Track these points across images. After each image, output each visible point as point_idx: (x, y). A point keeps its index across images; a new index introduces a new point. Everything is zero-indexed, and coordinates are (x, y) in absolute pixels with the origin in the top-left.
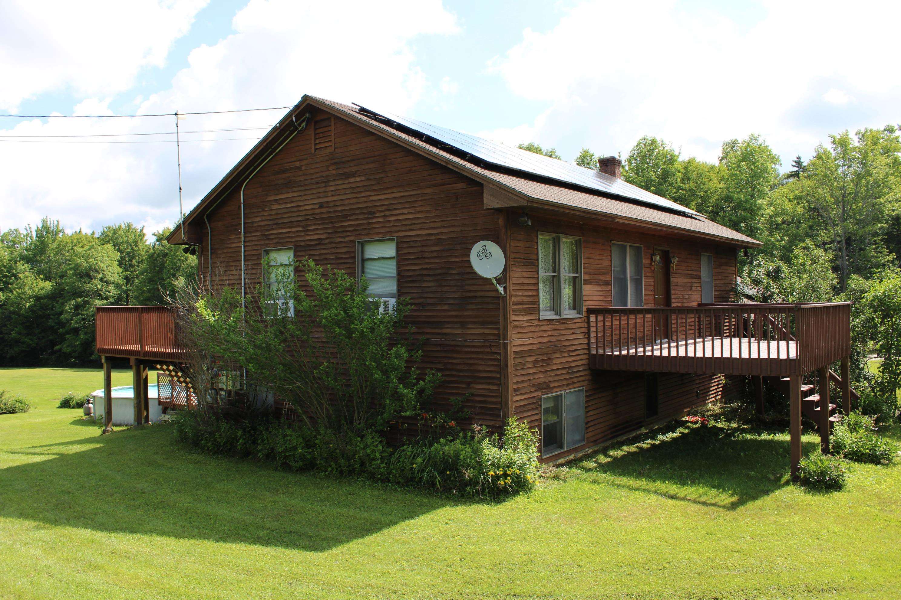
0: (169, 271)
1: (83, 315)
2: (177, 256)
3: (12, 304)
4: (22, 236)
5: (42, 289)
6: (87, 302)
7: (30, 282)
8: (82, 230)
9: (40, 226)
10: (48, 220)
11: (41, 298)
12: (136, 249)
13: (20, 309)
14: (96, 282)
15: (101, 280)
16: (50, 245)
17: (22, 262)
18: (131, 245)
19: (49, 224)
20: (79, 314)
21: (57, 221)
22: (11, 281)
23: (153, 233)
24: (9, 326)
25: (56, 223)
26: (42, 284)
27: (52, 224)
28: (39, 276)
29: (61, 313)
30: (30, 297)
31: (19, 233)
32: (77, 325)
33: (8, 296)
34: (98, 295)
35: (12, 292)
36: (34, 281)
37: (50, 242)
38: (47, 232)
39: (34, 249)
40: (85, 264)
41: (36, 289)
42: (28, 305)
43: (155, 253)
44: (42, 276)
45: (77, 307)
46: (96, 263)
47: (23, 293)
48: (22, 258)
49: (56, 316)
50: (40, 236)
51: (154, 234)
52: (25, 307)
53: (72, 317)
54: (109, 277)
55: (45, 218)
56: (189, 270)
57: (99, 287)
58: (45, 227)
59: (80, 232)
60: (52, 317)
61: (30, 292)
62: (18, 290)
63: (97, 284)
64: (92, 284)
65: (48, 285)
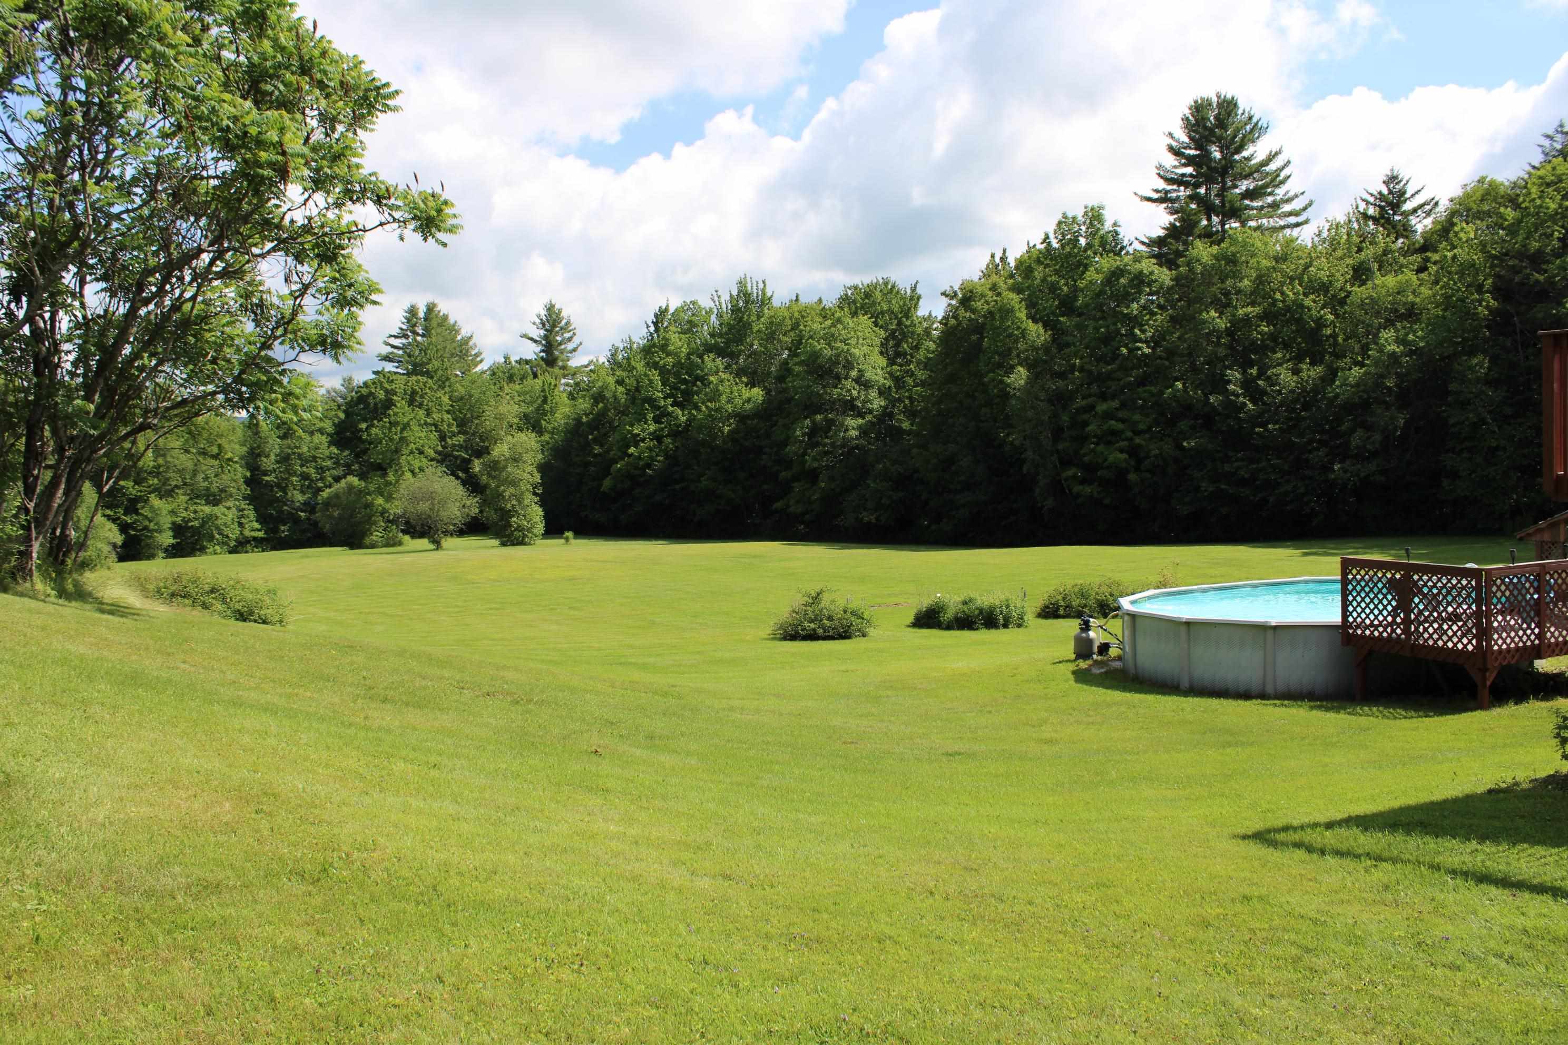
0: (990, 358)
1: (825, 445)
2: (1005, 330)
3: (700, 428)
4: (704, 313)
5: (749, 400)
6: (831, 422)
7: (728, 390)
8: (800, 298)
9: (735, 293)
10: (749, 280)
11: (748, 417)
12: (908, 323)
13: (714, 437)
14: (848, 384)
15: (857, 381)
16: (754, 324)
17: (712, 356)
18: (896, 318)
19: (749, 288)
20: (817, 444)
21: (764, 282)
22: (695, 388)
23: (943, 290)
24: (696, 468)
25: (761, 286)
26: (746, 393)
27: (755, 288)
28: (740, 379)
29: (785, 443)
30: (730, 416)
31: (699, 307)
32: (815, 465)
33: (693, 415)
34: (850, 407)
35: (697, 408)
36: (735, 388)
37: (754, 318)
38: (746, 302)
39: (726, 334)
40: (828, 352)
41: (738, 401)
42: (727, 429)
43: (959, 324)
44: (745, 379)
45: (814, 431)
46: (848, 350)
47: (716, 410)
48: (709, 348)
49: (775, 449)
50: (735, 310)
51: (944, 294)
52: (723, 433)
53: (805, 450)
54: (869, 374)
55: (743, 277)
56: (1032, 355)
57: (855, 393)
58: (744, 293)
59: (797, 300)
60: (767, 450)
61: (729, 408)
62: (709, 404)
63: (850, 389)
64: (841, 389)
65: (757, 393)
